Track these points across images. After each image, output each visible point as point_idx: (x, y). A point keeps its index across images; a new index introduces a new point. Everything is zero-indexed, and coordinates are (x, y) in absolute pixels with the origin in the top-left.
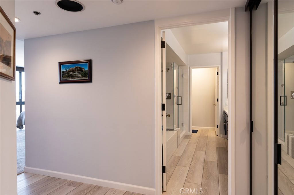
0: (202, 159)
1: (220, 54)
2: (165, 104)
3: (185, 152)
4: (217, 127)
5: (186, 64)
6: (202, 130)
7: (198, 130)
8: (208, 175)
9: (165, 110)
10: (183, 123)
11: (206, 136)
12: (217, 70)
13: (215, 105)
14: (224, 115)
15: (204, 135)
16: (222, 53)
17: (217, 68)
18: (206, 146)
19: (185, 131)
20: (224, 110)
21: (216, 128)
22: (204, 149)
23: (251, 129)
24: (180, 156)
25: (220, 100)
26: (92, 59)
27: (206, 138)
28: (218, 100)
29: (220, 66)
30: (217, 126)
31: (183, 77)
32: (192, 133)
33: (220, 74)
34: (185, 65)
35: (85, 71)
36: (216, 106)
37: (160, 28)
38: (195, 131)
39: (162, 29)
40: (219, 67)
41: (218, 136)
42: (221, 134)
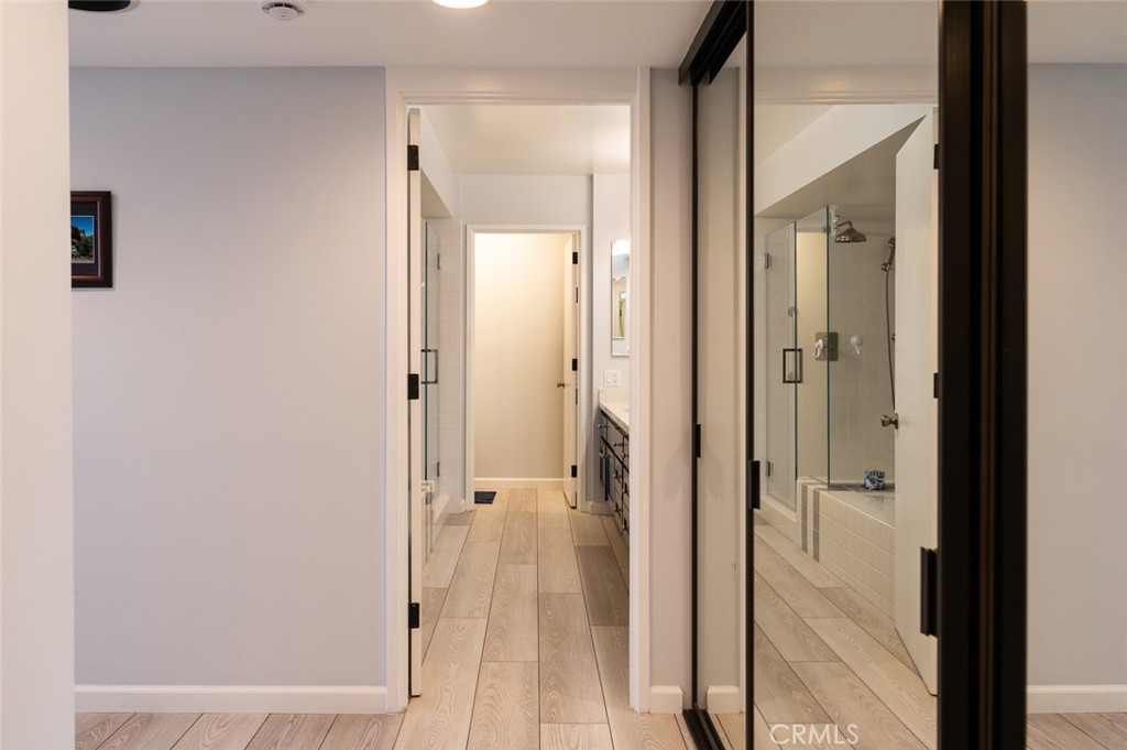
0: (529, 588)
1: (584, 181)
2: (417, 376)
3: (458, 571)
4: (574, 474)
5: (452, 213)
6: (512, 492)
7: (494, 493)
8: (556, 634)
9: (417, 397)
10: (438, 464)
11: (532, 509)
12: (574, 246)
13: (563, 385)
14: (601, 423)
15: (523, 510)
16: (591, 177)
17: (574, 236)
18: (535, 547)
19: (448, 498)
20: (599, 403)
21: (568, 479)
22: (532, 557)
23: (697, 451)
24: (444, 584)
25: (583, 365)
26: (115, 191)
27: (533, 518)
28: (575, 362)
29: (584, 229)
30: (574, 469)
31: (439, 268)
32: (476, 502)
33: (583, 258)
34: (446, 218)
35: (86, 240)
36: (569, 392)
37: (404, 98)
38: (484, 498)
39: (409, 104)
40: (580, 233)
41: (574, 508)
42: (587, 499)
